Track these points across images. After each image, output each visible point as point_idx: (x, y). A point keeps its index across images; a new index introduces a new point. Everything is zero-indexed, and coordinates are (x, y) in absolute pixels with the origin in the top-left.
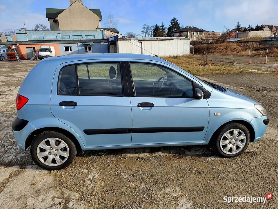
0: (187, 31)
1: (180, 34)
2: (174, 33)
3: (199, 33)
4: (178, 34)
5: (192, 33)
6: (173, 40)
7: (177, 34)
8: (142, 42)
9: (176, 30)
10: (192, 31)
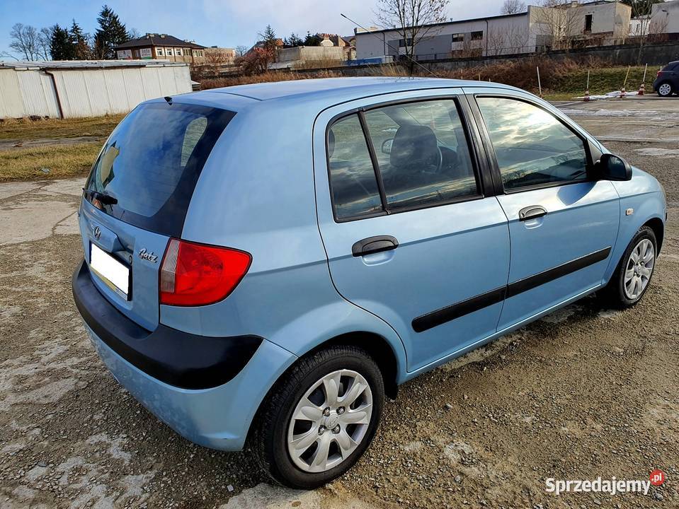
0: (152, 47)
1: (133, 54)
2: (116, 49)
3: (184, 51)
4: (129, 52)
5: (165, 51)
6: (144, 66)
7: (125, 53)
8: (52, 72)
9: (119, 43)
10: (164, 47)
